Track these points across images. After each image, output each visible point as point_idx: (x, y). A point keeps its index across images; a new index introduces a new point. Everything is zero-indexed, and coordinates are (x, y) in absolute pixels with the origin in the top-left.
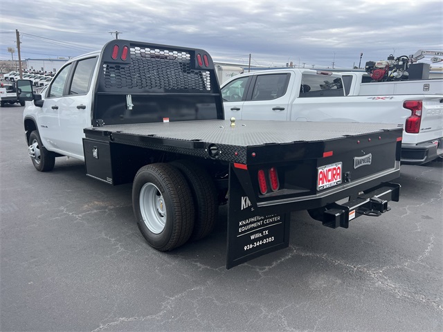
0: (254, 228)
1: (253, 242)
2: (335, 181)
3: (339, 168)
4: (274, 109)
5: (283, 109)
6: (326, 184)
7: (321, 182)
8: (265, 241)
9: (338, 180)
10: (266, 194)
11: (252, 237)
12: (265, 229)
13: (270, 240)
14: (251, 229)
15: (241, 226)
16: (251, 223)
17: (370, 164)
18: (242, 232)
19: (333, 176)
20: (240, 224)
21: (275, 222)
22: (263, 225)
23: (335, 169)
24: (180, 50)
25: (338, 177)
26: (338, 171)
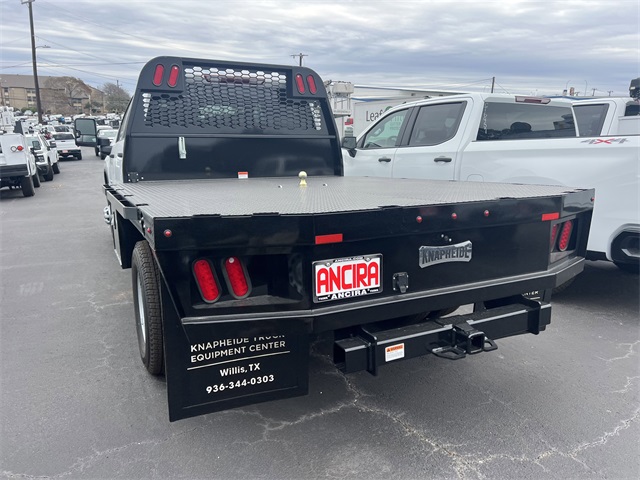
0: (225, 358)
1: (226, 380)
2: (362, 287)
3: (374, 264)
4: (437, 160)
5: (448, 160)
6: (337, 292)
7: (323, 287)
8: (253, 381)
9: (373, 285)
10: (215, 303)
11: (224, 373)
12: (254, 361)
13: (265, 379)
14: (219, 359)
15: (195, 353)
16: (218, 348)
17: (468, 260)
18: (198, 363)
19: (358, 279)
20: (193, 348)
21: (274, 350)
22: (248, 353)
23: (363, 266)
24: (268, 69)
25: (373, 280)
26: (373, 270)
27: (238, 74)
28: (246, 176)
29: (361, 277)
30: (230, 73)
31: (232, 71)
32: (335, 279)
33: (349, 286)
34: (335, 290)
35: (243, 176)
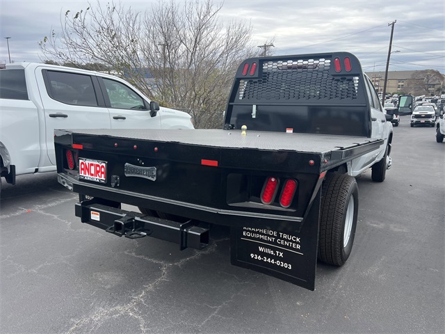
6: (88, 177)
7: (83, 171)
9: (102, 178)
17: (154, 180)
19: (96, 172)
25: (103, 175)
26: (103, 170)
27: (295, 63)
28: (292, 131)
29: (98, 172)
30: (290, 63)
31: (291, 61)
32: (87, 169)
33: (92, 175)
34: (87, 175)
35: (290, 131)
